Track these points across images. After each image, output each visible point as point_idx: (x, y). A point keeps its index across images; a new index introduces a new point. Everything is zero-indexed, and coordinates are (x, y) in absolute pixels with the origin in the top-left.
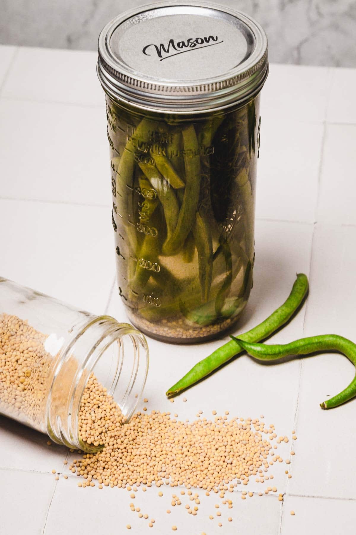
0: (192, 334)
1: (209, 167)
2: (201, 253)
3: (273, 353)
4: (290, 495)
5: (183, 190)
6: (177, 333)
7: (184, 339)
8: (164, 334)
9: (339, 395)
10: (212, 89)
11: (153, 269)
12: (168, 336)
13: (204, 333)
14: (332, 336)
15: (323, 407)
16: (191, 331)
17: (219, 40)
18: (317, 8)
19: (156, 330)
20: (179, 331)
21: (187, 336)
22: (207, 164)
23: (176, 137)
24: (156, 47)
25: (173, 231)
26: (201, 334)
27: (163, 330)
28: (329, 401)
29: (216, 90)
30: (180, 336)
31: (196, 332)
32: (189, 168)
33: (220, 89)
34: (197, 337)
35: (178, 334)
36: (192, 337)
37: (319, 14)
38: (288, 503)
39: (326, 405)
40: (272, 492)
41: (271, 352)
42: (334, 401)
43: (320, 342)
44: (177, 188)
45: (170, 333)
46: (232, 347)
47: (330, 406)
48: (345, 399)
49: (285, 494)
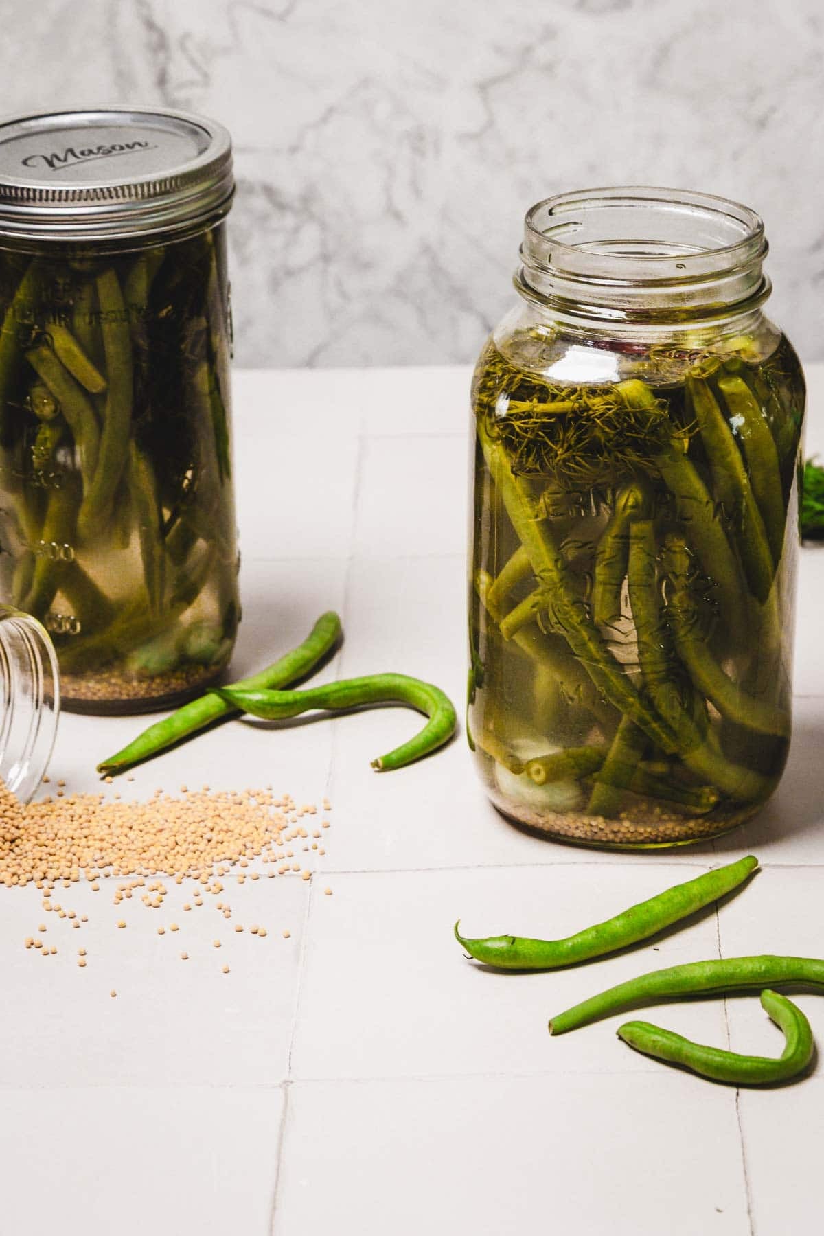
0: (138, 689)
1: (147, 348)
2: (145, 522)
3: (283, 702)
4: (322, 873)
5: (103, 395)
6: (110, 689)
7: (124, 701)
8: (89, 696)
9: (404, 746)
10: (143, 195)
11: (62, 555)
12: (96, 698)
13: (158, 690)
14: (387, 675)
15: (376, 764)
16: (135, 683)
17: (150, 145)
18: (339, 284)
19: (74, 690)
20: (115, 685)
21: (128, 695)
22: (143, 343)
23: (87, 292)
24: (45, 158)
25: (91, 479)
26: (154, 690)
27: (88, 688)
28: (387, 756)
29: (149, 196)
30: (116, 696)
31: (144, 685)
32: (112, 349)
33: (156, 195)
34: (147, 696)
35: (114, 692)
36: (139, 696)
37: (344, 295)
38: (320, 882)
39: (381, 763)
40: (291, 872)
41: (280, 700)
42: (394, 757)
43: (366, 685)
44: (94, 391)
45: (99, 690)
46: (210, 703)
47: (389, 765)
48: (413, 753)
49: (315, 872)
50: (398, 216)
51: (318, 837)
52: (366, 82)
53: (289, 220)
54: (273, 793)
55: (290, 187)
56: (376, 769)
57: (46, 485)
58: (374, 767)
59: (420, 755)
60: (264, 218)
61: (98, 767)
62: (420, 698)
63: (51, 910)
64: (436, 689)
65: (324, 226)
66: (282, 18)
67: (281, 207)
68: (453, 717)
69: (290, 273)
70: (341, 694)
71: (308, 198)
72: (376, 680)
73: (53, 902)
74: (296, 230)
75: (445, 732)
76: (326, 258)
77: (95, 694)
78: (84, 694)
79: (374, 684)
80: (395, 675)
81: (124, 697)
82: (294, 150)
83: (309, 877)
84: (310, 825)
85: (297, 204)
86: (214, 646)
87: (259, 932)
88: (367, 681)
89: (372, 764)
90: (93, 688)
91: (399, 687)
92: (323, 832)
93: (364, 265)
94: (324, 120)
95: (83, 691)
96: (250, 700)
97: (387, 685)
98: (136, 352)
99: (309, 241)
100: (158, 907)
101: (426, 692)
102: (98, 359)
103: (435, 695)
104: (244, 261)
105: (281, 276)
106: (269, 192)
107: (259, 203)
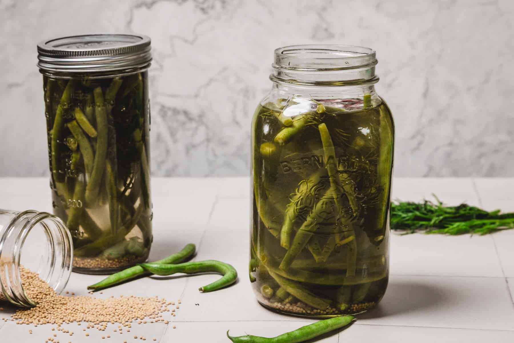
0: (107, 264)
1: (113, 120)
4: (173, 322)
5: (96, 139)
6: (97, 263)
9: (213, 283)
11: (78, 206)
14: (210, 260)
15: (201, 289)
16: (107, 261)
18: (213, 151)
19: (83, 264)
21: (104, 266)
22: (111, 118)
25: (91, 175)
26: (114, 265)
27: (88, 262)
28: (206, 287)
30: (99, 266)
31: (110, 262)
32: (99, 120)
36: (108, 267)
37: (215, 156)
38: (171, 325)
39: (203, 289)
40: (160, 321)
41: (165, 267)
42: (209, 287)
43: (201, 264)
44: (93, 136)
45: (92, 264)
46: (137, 269)
47: (206, 290)
48: (217, 286)
49: (170, 321)
50: (237, 123)
51: (174, 311)
52: (225, 69)
53: (194, 125)
54: (158, 298)
55: (194, 111)
56: (201, 292)
57: (71, 175)
58: (200, 291)
59: (220, 287)
60: (184, 124)
61: (88, 287)
62: (222, 269)
63: (60, 330)
64: (230, 265)
65: (207, 127)
66: (192, 43)
67: (191, 119)
68: (235, 274)
69: (194, 146)
70: (190, 267)
71: (201, 116)
72: (206, 262)
73: (61, 328)
74: (196, 129)
75: (232, 280)
76: (208, 140)
77: (91, 265)
78: (87, 265)
79: (205, 264)
80: (213, 261)
81: (102, 267)
82: (196, 96)
83: (167, 323)
84: (171, 308)
85: (197, 118)
86: (141, 249)
87: (143, 338)
88: (202, 263)
89: (199, 289)
90: (90, 263)
91: (215, 265)
92: (176, 310)
93: (223, 143)
94: (208, 84)
95: (86, 264)
96: (153, 267)
97: (210, 264)
98: (109, 122)
99: (201, 133)
100: (104, 330)
101: (226, 266)
102: (93, 122)
103: (229, 267)
104: (175, 141)
105: (190, 148)
106: (186, 113)
107: (182, 118)
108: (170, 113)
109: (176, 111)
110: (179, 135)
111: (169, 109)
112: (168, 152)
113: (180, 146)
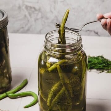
37: (45, 22)
47: (26, 107)
50: (52, 12)
53: (37, 12)
55: (37, 8)
65: (42, 13)
67: (36, 10)
71: (40, 9)
74: (38, 14)
75: (35, 102)
76: (42, 17)
85: (38, 10)
88: (27, 92)
91: (31, 94)
93: (47, 18)
96: (9, 95)
97: (29, 93)
99: (40, 14)
101: (34, 95)
104: (31, 17)
105: (36, 20)
106: (34, 8)
107: (33, 10)
108: (29, 8)
109: (31, 8)
110: (32, 15)
111: (29, 7)
112: (28, 21)
113: (33, 19)
